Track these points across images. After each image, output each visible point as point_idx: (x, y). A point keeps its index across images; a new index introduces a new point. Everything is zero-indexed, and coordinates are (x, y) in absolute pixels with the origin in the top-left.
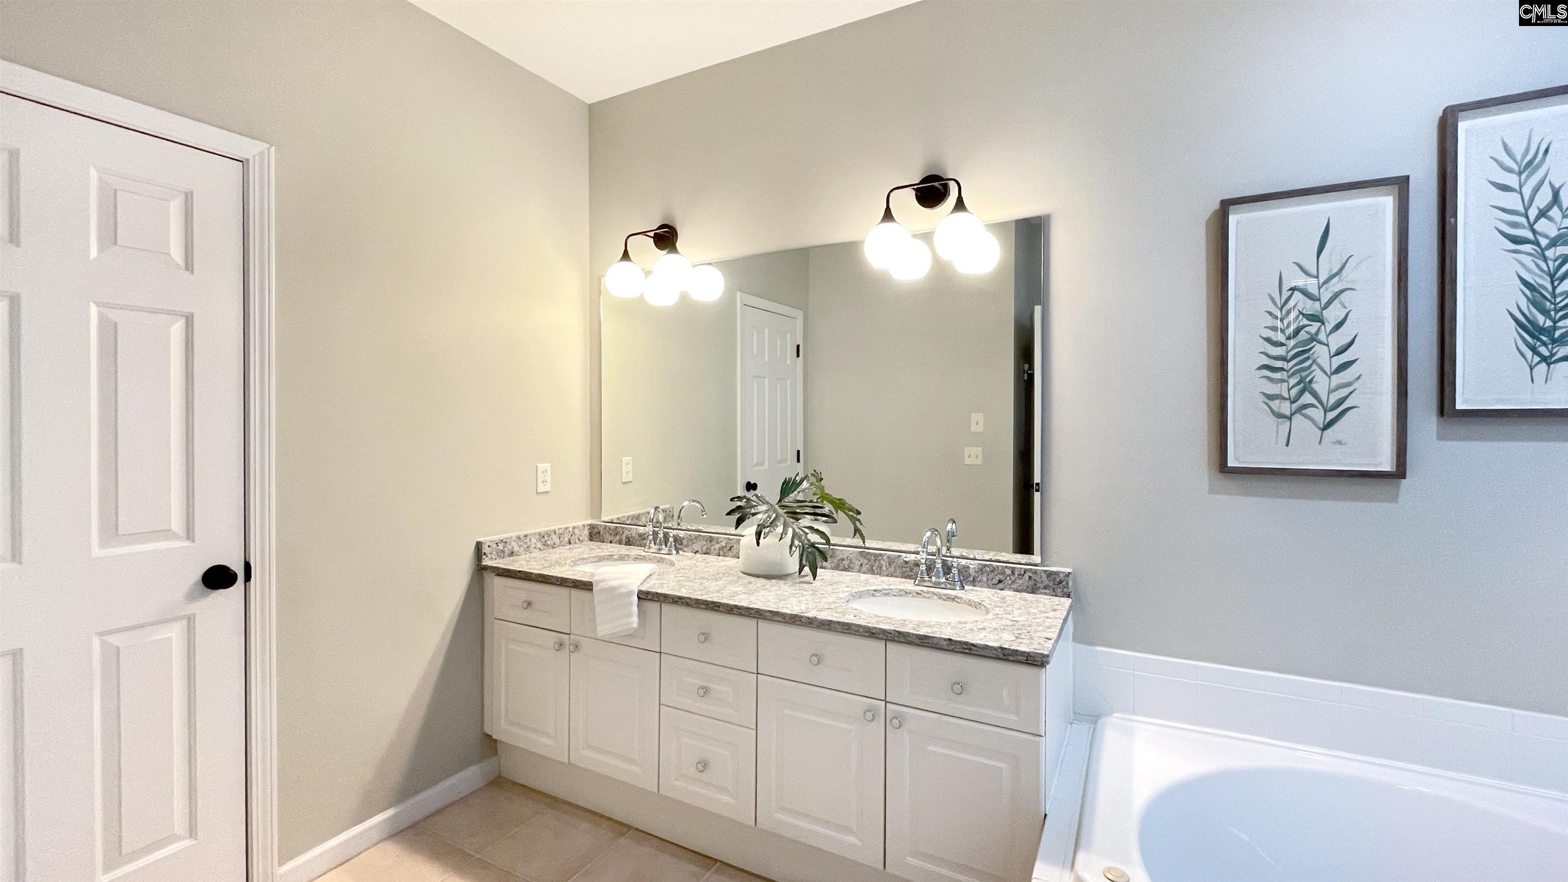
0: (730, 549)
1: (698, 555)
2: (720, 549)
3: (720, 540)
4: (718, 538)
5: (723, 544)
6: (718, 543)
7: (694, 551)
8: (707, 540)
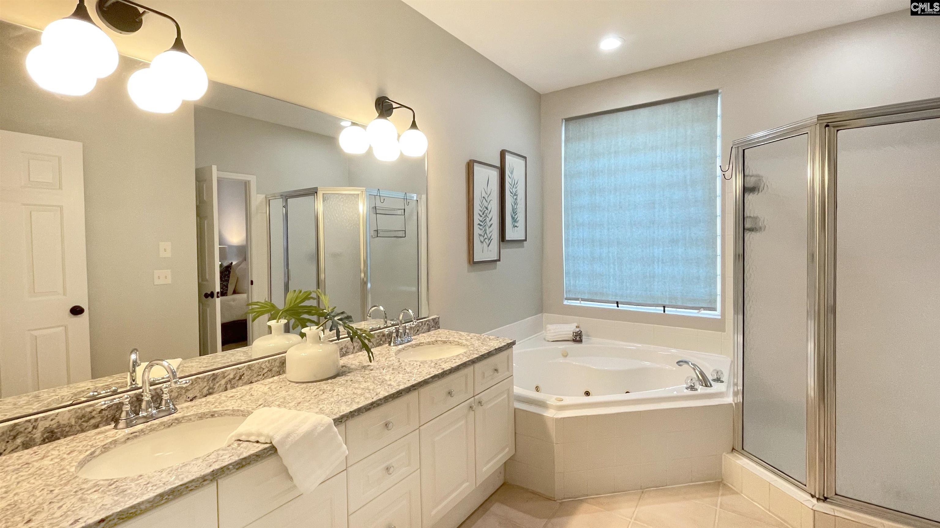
0: (240, 378)
1: (197, 402)
2: (226, 383)
3: (226, 374)
4: (223, 373)
5: (231, 376)
6: (224, 378)
7: (189, 400)
8: (208, 380)
